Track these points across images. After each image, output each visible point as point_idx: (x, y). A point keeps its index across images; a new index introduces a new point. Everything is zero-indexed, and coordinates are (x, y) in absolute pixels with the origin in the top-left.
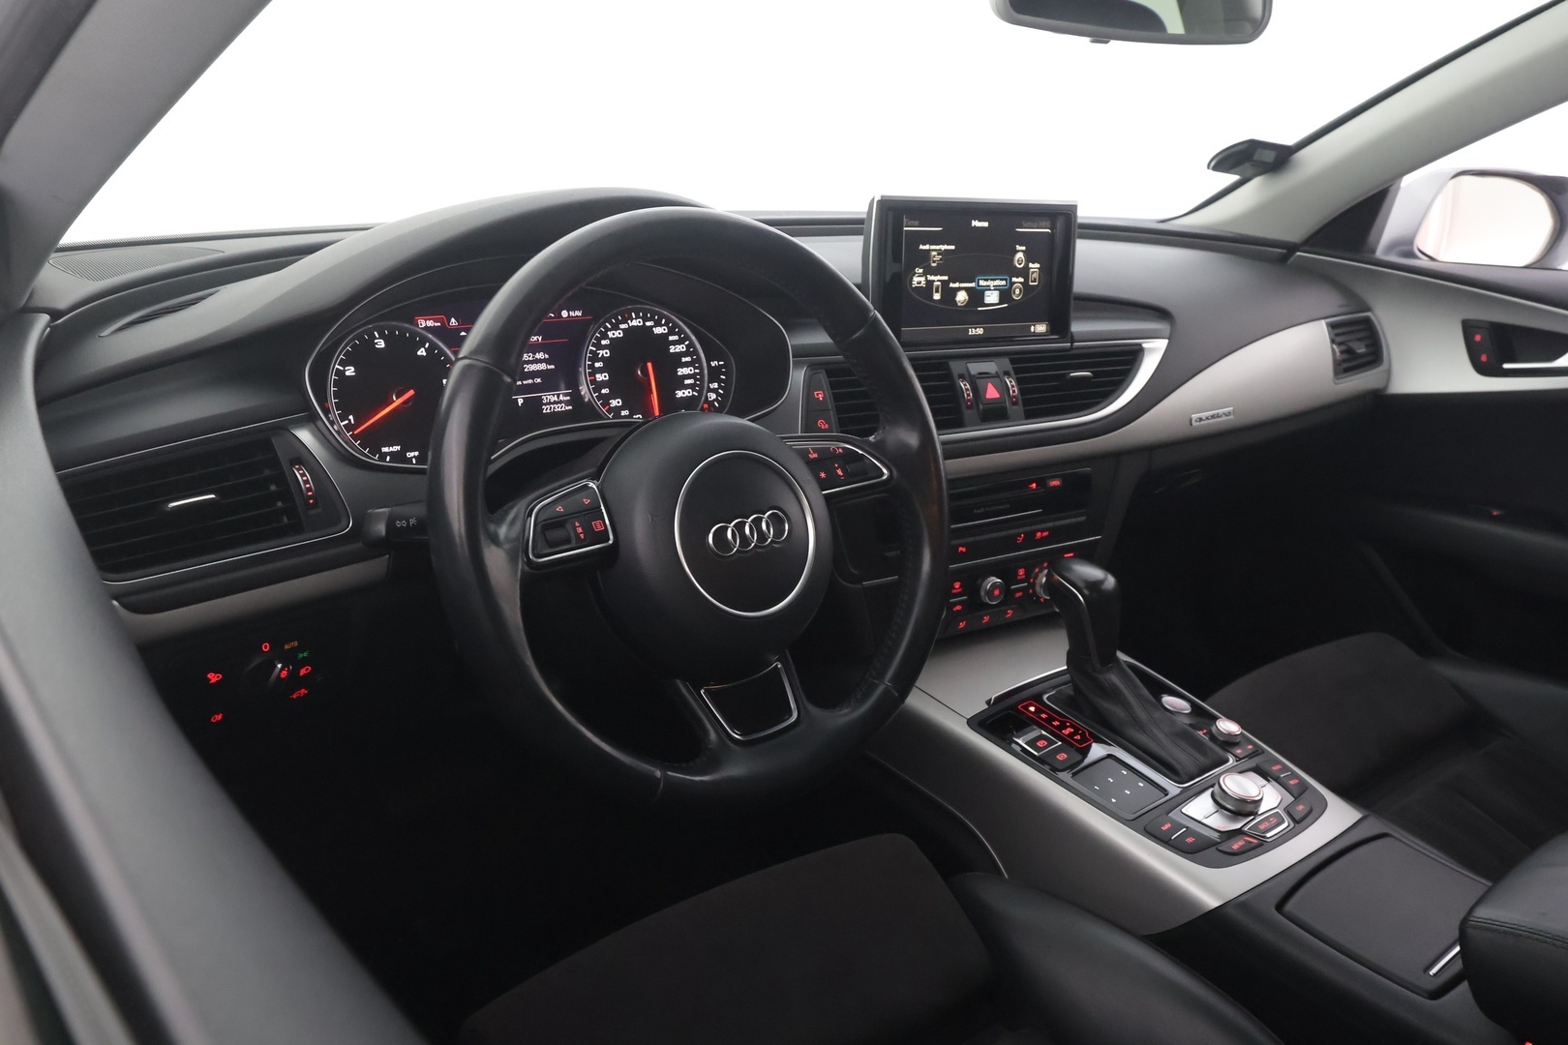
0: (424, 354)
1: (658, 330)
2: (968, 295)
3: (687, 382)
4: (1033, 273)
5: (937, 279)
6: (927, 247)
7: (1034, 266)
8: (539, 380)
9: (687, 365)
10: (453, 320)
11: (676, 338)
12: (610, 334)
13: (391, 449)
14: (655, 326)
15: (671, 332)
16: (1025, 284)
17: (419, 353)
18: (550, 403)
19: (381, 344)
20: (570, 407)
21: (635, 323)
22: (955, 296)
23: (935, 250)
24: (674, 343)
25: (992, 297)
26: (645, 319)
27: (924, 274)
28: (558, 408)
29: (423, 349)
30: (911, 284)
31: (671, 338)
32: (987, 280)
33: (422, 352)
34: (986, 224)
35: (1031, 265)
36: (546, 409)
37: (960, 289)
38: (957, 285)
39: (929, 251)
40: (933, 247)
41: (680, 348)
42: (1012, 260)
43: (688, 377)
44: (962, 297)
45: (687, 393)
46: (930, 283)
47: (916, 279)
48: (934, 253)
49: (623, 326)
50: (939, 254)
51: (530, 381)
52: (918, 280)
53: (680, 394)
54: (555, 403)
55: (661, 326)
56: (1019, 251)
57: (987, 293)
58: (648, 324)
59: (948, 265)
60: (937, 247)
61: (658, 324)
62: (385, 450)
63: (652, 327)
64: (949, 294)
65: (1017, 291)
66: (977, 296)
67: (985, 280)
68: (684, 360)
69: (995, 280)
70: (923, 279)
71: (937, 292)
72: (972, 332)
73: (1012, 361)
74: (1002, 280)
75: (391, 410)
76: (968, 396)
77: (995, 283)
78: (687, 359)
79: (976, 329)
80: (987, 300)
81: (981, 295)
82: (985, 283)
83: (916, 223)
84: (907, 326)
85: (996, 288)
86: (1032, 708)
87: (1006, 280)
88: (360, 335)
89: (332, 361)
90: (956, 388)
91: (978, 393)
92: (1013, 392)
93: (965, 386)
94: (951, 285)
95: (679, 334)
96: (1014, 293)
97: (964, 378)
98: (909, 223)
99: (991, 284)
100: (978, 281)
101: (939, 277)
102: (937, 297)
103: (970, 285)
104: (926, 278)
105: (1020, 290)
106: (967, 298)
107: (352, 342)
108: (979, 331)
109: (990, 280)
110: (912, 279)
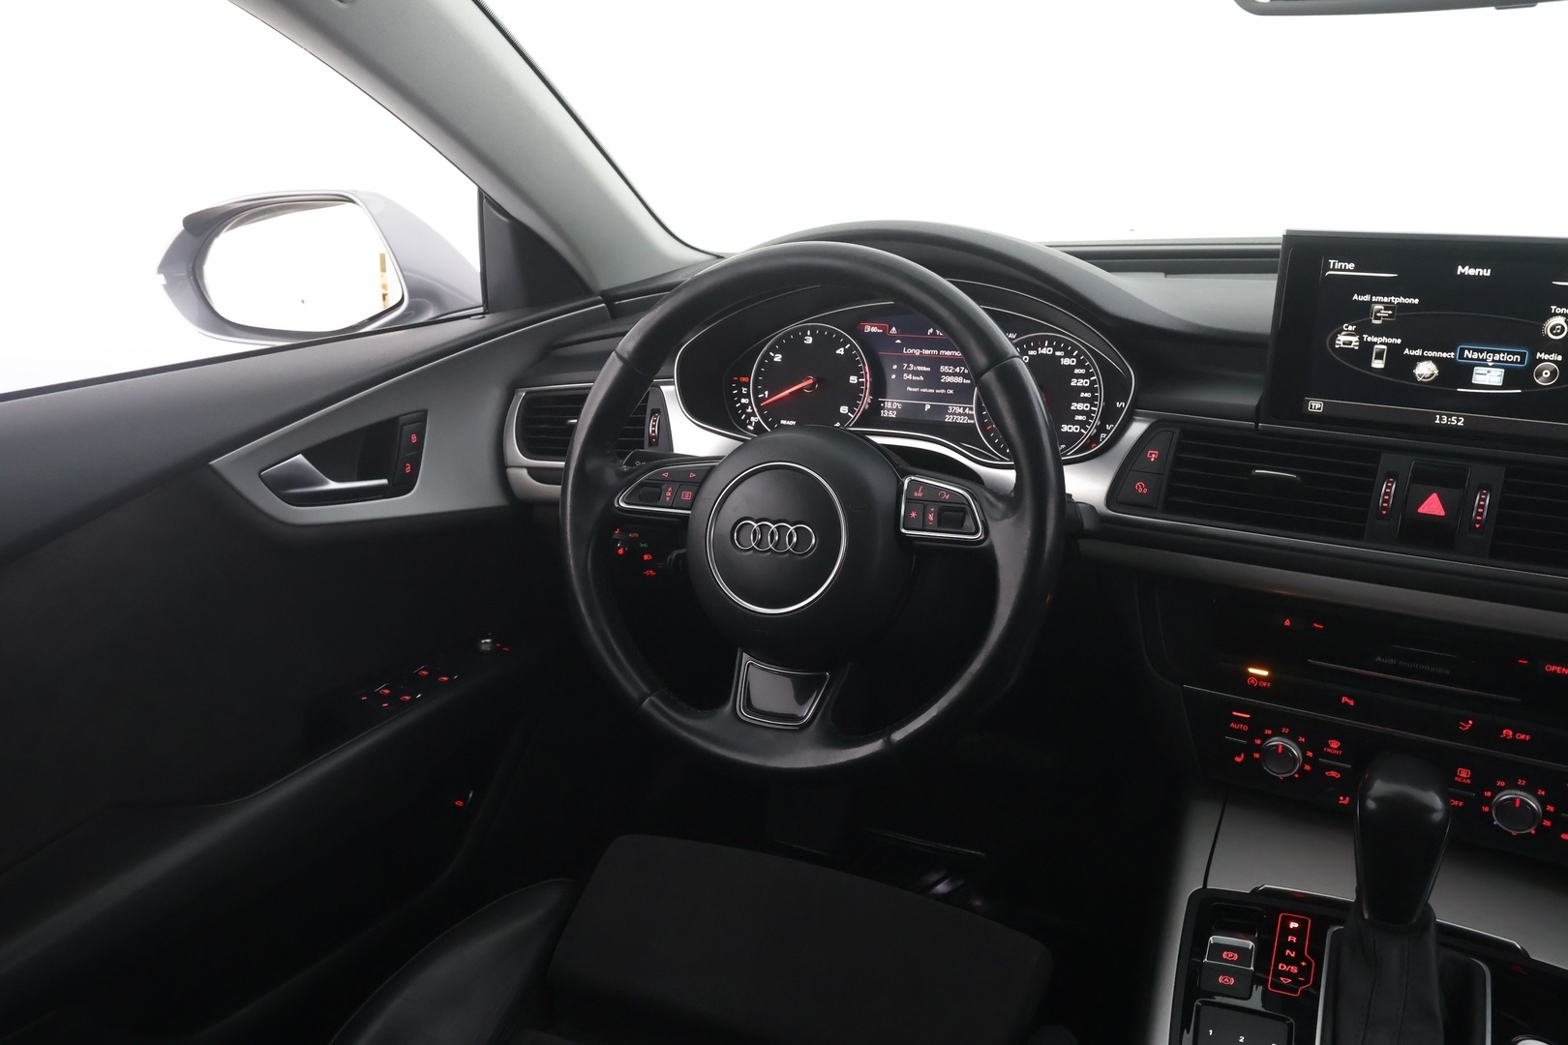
0: (842, 353)
1: (1066, 361)
2: (1438, 368)
3: (1079, 418)
5: (1380, 343)
6: (1367, 298)
8: (951, 392)
9: (1084, 400)
10: (894, 329)
11: (1082, 371)
13: (788, 423)
14: (1064, 357)
15: (1080, 365)
16: (1563, 365)
17: (838, 352)
18: (955, 414)
19: (809, 340)
21: (1044, 351)
22: (1414, 366)
23: (1380, 306)
24: (1079, 376)
25: (1489, 376)
26: (1057, 348)
27: (1358, 332)
28: (961, 420)
29: (842, 349)
30: (1333, 342)
31: (1077, 371)
32: (1482, 351)
33: (841, 351)
34: (1487, 273)
36: (948, 419)
37: (1422, 358)
38: (1418, 352)
39: (1371, 302)
40: (1374, 298)
41: (1082, 382)
42: (1541, 327)
43: (1082, 413)
44: (1425, 370)
45: (1074, 429)
46: (1367, 347)
47: (1342, 338)
48: (1378, 307)
49: (1031, 353)
50: (1386, 309)
51: (943, 391)
52: (1347, 339)
53: (1065, 428)
54: (960, 414)
55: (1071, 357)
56: (1556, 315)
57: (1477, 370)
58: (1058, 353)
59: (1400, 323)
60: (1386, 299)
61: (1068, 355)
62: (783, 422)
63: (1061, 357)
64: (1399, 364)
65: (1546, 374)
66: (1456, 373)
67: (1474, 350)
68: (1082, 395)
69: (1499, 352)
70: (1355, 339)
71: (1379, 356)
72: (1442, 420)
73: (1510, 473)
74: (1514, 354)
75: (790, 393)
76: (1385, 501)
77: (1497, 357)
78: (1086, 395)
79: (1449, 416)
80: (1477, 379)
81: (1468, 370)
82: (1475, 356)
83: (1351, 266)
84: (1317, 396)
85: (1497, 364)
86: (1293, 925)
87: (1523, 356)
88: (795, 332)
89: (765, 349)
90: (1372, 488)
91: (1406, 501)
92: (1481, 514)
93: (1388, 489)
94: (1407, 351)
95: (1087, 368)
96: (1539, 375)
97: (1396, 478)
98: (1338, 265)
99: (1490, 357)
100: (1462, 350)
101: (1384, 339)
102: (1378, 364)
103: (1445, 355)
104: (1361, 339)
105: (1553, 373)
106: (1436, 372)
107: (786, 336)
108: (1458, 421)
109: (1488, 352)
110: (1335, 337)
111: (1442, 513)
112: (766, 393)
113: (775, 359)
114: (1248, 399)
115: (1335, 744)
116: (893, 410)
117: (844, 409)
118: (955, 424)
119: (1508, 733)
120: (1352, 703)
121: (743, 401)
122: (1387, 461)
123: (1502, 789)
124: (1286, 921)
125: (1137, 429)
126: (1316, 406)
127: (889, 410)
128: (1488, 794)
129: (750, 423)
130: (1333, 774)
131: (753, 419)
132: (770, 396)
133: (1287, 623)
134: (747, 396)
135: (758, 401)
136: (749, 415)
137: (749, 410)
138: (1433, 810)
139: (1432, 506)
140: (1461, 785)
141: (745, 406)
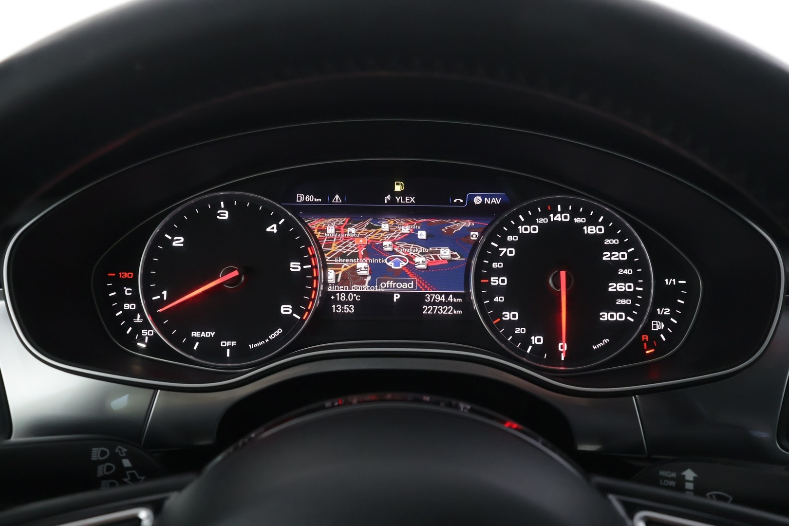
0: (275, 231)
1: (591, 230)
3: (621, 302)
9: (625, 279)
10: (337, 197)
11: (615, 241)
12: (521, 229)
13: (203, 334)
14: (588, 224)
15: (610, 234)
17: (268, 230)
18: (434, 303)
19: (225, 215)
20: (460, 312)
21: (558, 218)
24: (612, 248)
26: (575, 214)
28: (443, 311)
29: (275, 226)
31: (608, 242)
33: (273, 229)
36: (427, 310)
41: (617, 256)
43: (624, 295)
45: (617, 316)
49: (541, 220)
53: (606, 316)
54: (441, 303)
55: (596, 224)
58: (577, 220)
61: (592, 222)
62: (195, 334)
63: (582, 225)
68: (621, 272)
75: (204, 292)
78: (626, 272)
88: (202, 205)
89: (157, 230)
95: (621, 237)
107: (189, 211)
112: (165, 293)
113: (174, 244)
116: (349, 303)
117: (286, 309)
118: (436, 317)
121: (127, 306)
127: (343, 304)
129: (142, 339)
131: (144, 332)
132: (171, 299)
134: (134, 299)
135: (153, 307)
136: (138, 328)
137: (138, 319)
141: (130, 315)
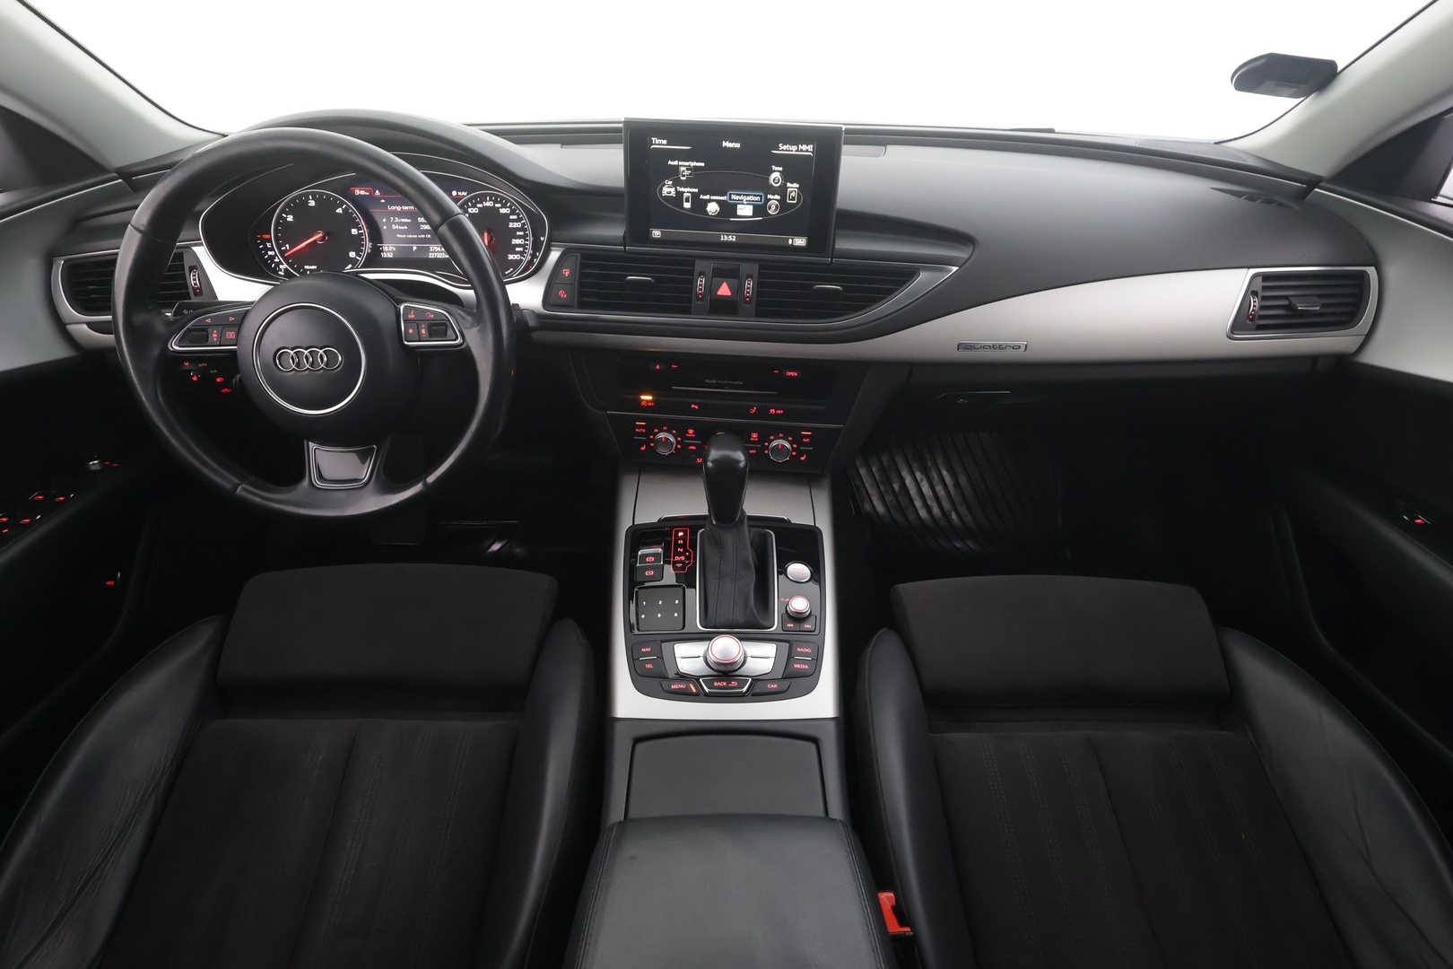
0: (341, 212)
1: (503, 211)
2: (719, 206)
3: (518, 249)
4: (792, 192)
5: (687, 191)
6: (676, 163)
7: (793, 187)
8: (429, 236)
9: (520, 237)
10: (378, 191)
11: (515, 217)
12: (470, 210)
13: (310, 267)
14: (501, 208)
15: (513, 212)
16: (782, 202)
17: (337, 211)
18: (435, 252)
19: (313, 203)
21: (488, 204)
22: (707, 206)
23: (684, 167)
24: (513, 221)
25: (745, 211)
26: (495, 202)
27: (674, 185)
28: (438, 256)
29: (340, 209)
30: (661, 193)
31: (511, 217)
32: (740, 195)
33: (339, 211)
34: (738, 145)
35: (789, 185)
36: (431, 256)
37: (710, 201)
38: (708, 197)
39: (678, 166)
40: (680, 163)
41: (516, 225)
42: (768, 179)
43: (519, 246)
44: (713, 208)
45: (517, 257)
46: (680, 194)
47: (665, 190)
48: (682, 169)
49: (479, 205)
50: (687, 170)
51: (423, 236)
52: (668, 190)
53: (511, 257)
54: (438, 252)
55: (506, 208)
56: (775, 171)
57: (739, 206)
58: (497, 205)
59: (696, 179)
60: (687, 164)
61: (504, 206)
62: (306, 267)
63: (499, 208)
64: (700, 205)
65: (773, 208)
66: (728, 209)
67: (737, 195)
68: (518, 233)
69: (749, 195)
70: (673, 190)
71: (687, 200)
72: (724, 238)
73: (761, 267)
74: (756, 196)
75: (306, 245)
76: (700, 290)
77: (749, 198)
78: (521, 233)
79: (728, 236)
80: (739, 212)
81: (734, 207)
82: (737, 198)
83: (665, 142)
84: (657, 227)
85: (749, 203)
86: (681, 534)
87: (761, 196)
88: (299, 197)
89: (278, 211)
90: (691, 282)
91: (711, 288)
92: (748, 293)
93: (701, 282)
94: (701, 197)
95: (518, 215)
96: (770, 208)
97: (704, 275)
98: (657, 142)
99: (745, 199)
100: (730, 195)
101: (689, 189)
102: (687, 205)
103: (722, 198)
104: (676, 189)
105: (777, 206)
106: (718, 209)
107: (293, 200)
108: (732, 238)
109: (744, 195)
110: (661, 189)
111: (729, 294)
112: (287, 246)
113: (288, 219)
114: (617, 231)
115: (691, 431)
116: (390, 252)
117: (352, 254)
118: (436, 260)
119: (772, 411)
120: (696, 407)
121: (270, 253)
122: (699, 265)
123: (773, 440)
124: (677, 532)
125: (554, 255)
126: (657, 233)
127: (387, 252)
128: (766, 444)
129: (281, 270)
130: (692, 447)
131: (281, 266)
132: (291, 249)
133: (658, 367)
134: (272, 249)
135: (282, 253)
136: (278, 264)
137: (277, 260)
138: (739, 462)
139: (724, 290)
140: (754, 442)
141: (272, 258)
